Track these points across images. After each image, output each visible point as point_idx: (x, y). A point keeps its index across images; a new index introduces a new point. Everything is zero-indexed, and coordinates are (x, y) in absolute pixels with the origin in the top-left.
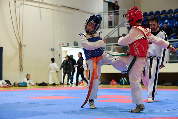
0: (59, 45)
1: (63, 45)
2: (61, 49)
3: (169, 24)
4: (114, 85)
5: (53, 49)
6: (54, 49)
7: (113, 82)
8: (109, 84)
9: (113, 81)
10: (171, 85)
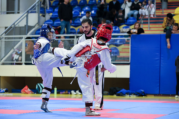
4: (27, 93)
7: (25, 89)
8: (20, 92)
10: (107, 94)
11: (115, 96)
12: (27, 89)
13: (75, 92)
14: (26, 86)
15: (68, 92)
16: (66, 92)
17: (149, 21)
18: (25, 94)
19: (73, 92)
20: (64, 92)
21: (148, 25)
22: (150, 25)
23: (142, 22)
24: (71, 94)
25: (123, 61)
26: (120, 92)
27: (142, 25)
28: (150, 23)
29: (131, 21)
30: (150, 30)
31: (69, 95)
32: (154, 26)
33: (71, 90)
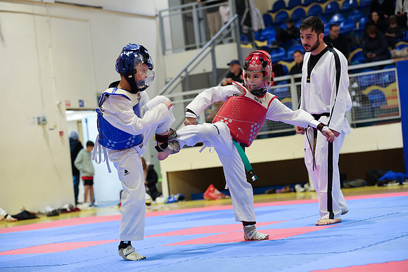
0: (59, 106)
1: (69, 105)
2: (64, 116)
3: (345, 24)
4: (214, 199)
5: (41, 120)
6: (44, 120)
7: (210, 191)
8: (201, 198)
9: (212, 189)
10: (363, 185)
11: (376, 187)
12: (213, 192)
13: (303, 187)
14: (211, 186)
15: (290, 187)
16: (286, 189)
18: (210, 200)
19: (297, 187)
20: (283, 190)
24: (295, 191)
25: (388, 116)
26: (383, 177)
31: (292, 194)
33: (295, 184)
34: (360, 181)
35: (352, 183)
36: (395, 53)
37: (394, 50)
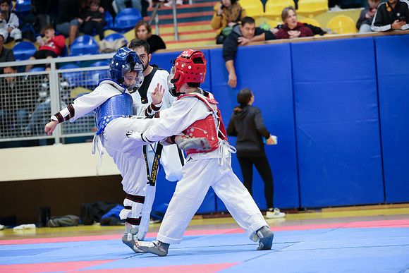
11: (97, 226)
17: (175, 17)
21: (174, 26)
22: (177, 26)
23: (157, 20)
26: (109, 213)
27: (157, 27)
28: (179, 20)
29: (126, 18)
30: (179, 41)
32: (188, 28)
34: (74, 218)
35: (61, 220)
36: (104, 44)
37: (104, 41)
